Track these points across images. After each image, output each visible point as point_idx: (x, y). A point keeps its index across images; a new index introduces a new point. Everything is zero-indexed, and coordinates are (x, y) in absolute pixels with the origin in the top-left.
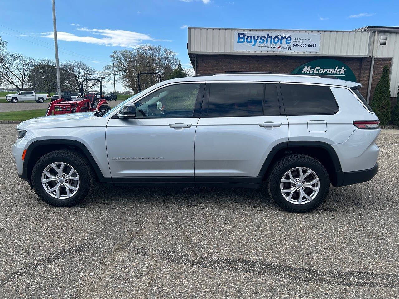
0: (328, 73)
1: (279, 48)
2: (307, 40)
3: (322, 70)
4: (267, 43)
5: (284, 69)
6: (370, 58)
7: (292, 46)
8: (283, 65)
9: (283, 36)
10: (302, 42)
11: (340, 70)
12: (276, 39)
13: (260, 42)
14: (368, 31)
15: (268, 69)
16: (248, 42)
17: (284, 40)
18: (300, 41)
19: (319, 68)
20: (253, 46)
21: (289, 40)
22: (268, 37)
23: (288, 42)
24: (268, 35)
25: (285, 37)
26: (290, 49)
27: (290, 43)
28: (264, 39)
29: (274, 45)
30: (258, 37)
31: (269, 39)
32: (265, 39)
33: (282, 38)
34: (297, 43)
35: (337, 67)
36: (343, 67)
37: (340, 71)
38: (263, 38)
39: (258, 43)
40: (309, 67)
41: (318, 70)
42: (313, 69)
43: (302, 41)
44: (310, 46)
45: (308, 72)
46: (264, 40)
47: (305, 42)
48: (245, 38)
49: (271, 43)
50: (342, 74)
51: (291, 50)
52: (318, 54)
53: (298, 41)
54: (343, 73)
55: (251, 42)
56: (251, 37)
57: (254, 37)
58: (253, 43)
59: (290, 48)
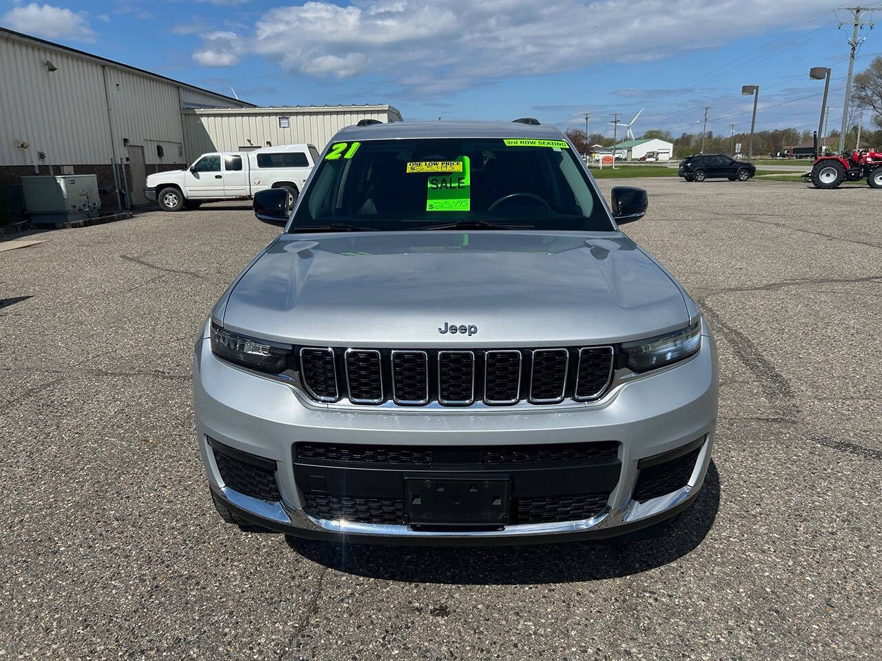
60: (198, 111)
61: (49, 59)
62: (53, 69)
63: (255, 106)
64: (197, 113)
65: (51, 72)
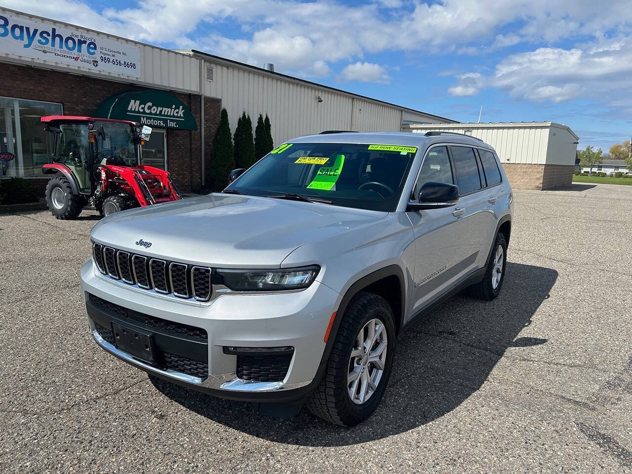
0: (163, 113)
1: (77, 59)
2: (120, 53)
3: (155, 107)
4: (53, 45)
5: (85, 99)
6: (200, 96)
7: (99, 60)
8: (81, 91)
9: (83, 40)
10: (114, 56)
11: (177, 110)
12: (70, 42)
13: (40, 41)
14: (197, 57)
15: (55, 95)
16: (16, 38)
17: (84, 46)
18: (111, 53)
19: (150, 104)
20: (26, 46)
21: (92, 48)
22: (54, 36)
23: (92, 51)
24: (54, 30)
25: (85, 42)
26: (97, 65)
27: (94, 53)
28: (48, 37)
29: (68, 53)
30: (36, 31)
31: (57, 39)
32: (50, 38)
33: (81, 42)
34: (107, 57)
35: (174, 106)
36: (181, 107)
37: (177, 113)
38: (45, 35)
39: (35, 42)
40: (138, 102)
41: (149, 108)
42: (143, 106)
43: (113, 54)
44: (126, 65)
45: (137, 110)
46: (47, 40)
47: (118, 57)
48: (9, 27)
49: (61, 47)
50: (180, 117)
51: (97, 67)
52: (139, 80)
53: (107, 52)
54: (182, 116)
55: (22, 38)
56: (21, 28)
57: (28, 29)
58: (26, 41)
59: (95, 63)
60: (411, 126)
61: (320, 95)
62: (320, 101)
63: (459, 123)
64: (411, 127)
65: (320, 103)
